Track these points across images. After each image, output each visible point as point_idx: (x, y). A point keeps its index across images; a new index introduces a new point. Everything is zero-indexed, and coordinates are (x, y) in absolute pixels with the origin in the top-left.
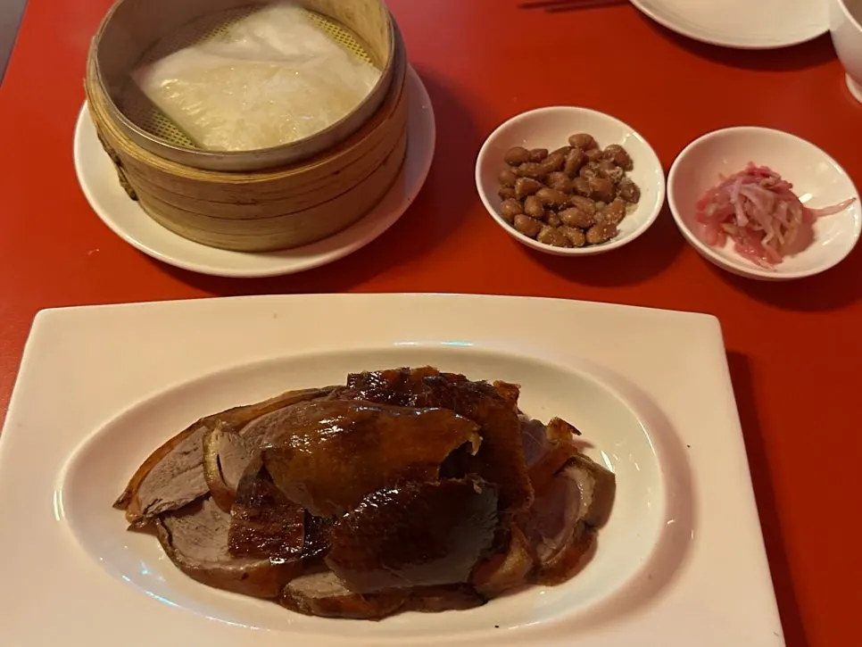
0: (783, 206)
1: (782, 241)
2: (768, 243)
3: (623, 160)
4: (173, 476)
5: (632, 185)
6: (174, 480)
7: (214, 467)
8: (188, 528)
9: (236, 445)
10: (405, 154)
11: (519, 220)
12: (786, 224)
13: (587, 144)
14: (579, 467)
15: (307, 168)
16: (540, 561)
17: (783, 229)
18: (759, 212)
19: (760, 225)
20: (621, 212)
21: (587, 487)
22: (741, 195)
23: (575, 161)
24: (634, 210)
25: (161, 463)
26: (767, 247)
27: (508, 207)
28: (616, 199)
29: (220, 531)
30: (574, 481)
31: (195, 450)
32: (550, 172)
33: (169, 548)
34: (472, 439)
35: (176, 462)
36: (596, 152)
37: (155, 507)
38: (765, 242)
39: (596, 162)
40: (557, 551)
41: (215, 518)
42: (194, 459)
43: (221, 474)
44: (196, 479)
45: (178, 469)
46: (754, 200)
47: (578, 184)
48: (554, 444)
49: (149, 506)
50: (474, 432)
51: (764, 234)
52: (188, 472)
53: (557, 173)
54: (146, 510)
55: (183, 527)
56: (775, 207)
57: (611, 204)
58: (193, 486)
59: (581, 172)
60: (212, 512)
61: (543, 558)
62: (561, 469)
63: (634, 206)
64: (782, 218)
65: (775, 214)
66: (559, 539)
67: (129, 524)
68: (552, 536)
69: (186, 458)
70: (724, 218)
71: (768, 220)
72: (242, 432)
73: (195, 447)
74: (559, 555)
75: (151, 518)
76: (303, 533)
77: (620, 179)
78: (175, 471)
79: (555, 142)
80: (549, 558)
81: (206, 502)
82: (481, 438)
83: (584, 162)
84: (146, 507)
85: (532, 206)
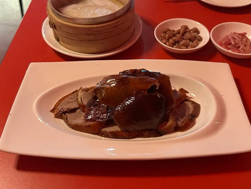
0: (244, 39)
1: (245, 49)
2: (241, 49)
3: (197, 31)
4: (68, 103)
5: (200, 36)
6: (68, 104)
7: (80, 100)
8: (72, 116)
9: (86, 94)
10: (134, 31)
11: (167, 44)
12: (246, 44)
13: (186, 28)
14: (189, 102)
15: (107, 24)
16: (178, 124)
17: (245, 46)
18: (238, 41)
19: (238, 45)
20: (197, 43)
21: (192, 106)
22: (232, 37)
23: (183, 32)
24: (201, 43)
25: (64, 100)
26: (241, 50)
27: (164, 41)
28: (196, 40)
29: (81, 116)
30: (187, 105)
31: (74, 98)
32: (176, 34)
33: (66, 120)
34: (156, 84)
35: (69, 100)
36: (188, 30)
37: (62, 110)
38: (240, 49)
39: (189, 32)
40: (183, 122)
41: (80, 114)
42: (74, 100)
43: (82, 102)
44: (74, 104)
45: (69, 102)
46: (236, 38)
47: (184, 37)
48: (180, 95)
49: (61, 109)
50: (157, 82)
51: (239, 47)
52: (72, 103)
53: (178, 35)
54: (60, 111)
55: (71, 116)
56: (242, 40)
57: (194, 41)
58: (74, 105)
59: (185, 34)
60: (79, 112)
61: (179, 124)
62: (184, 102)
63: (201, 42)
64: (244, 42)
65: (242, 41)
66: (184, 119)
67: (54, 116)
68: (182, 118)
69: (72, 99)
70: (228, 44)
71: (241, 42)
72: (88, 92)
73: (74, 97)
74: (184, 123)
75: (61, 113)
76: (106, 113)
77: (196, 36)
78: (68, 102)
79: (177, 28)
80: (181, 124)
81: (77, 110)
82: (159, 84)
83: (186, 32)
84: (60, 110)
85: (171, 41)
